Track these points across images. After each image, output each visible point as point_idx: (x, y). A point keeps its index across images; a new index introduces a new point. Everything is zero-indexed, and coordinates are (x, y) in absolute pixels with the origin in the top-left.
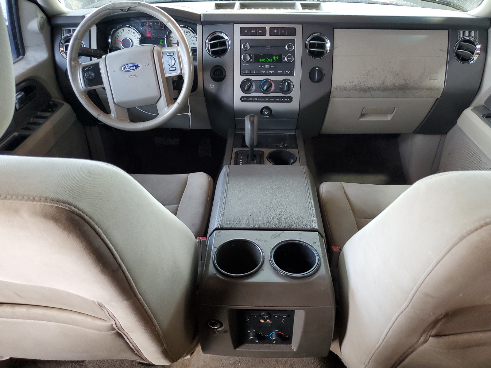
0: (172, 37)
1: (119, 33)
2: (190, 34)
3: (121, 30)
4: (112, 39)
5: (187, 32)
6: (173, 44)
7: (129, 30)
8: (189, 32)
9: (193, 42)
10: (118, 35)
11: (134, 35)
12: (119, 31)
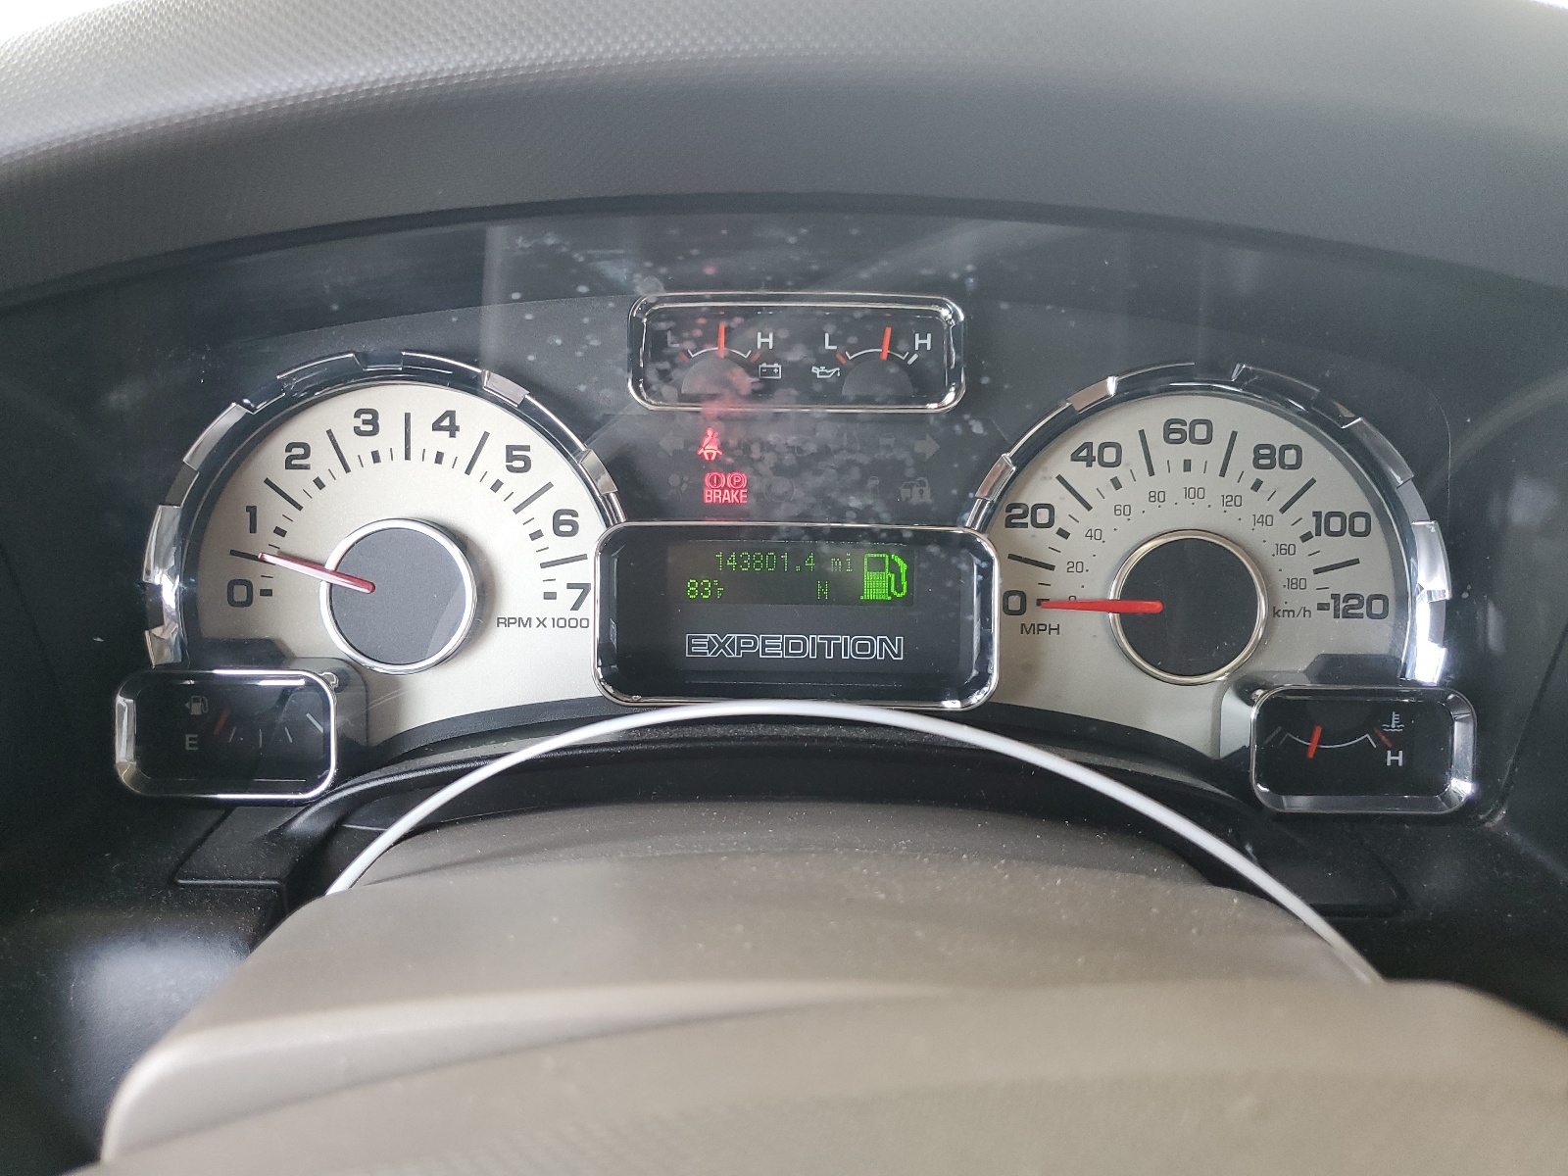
0: (1043, 516)
1: (298, 457)
2: (1297, 479)
3: (337, 413)
4: (189, 568)
5: (1266, 456)
6: (1052, 617)
7: (447, 424)
8: (1290, 457)
9: (1342, 582)
10: (295, 483)
11: (521, 485)
12: (308, 427)
